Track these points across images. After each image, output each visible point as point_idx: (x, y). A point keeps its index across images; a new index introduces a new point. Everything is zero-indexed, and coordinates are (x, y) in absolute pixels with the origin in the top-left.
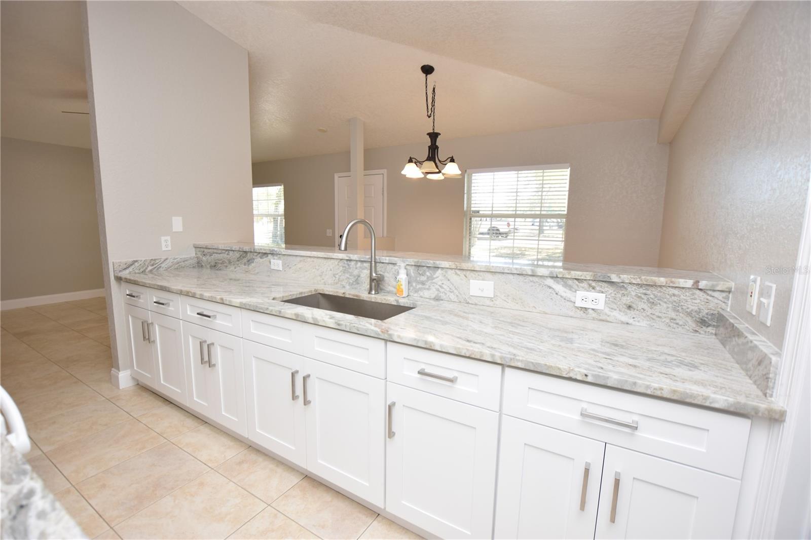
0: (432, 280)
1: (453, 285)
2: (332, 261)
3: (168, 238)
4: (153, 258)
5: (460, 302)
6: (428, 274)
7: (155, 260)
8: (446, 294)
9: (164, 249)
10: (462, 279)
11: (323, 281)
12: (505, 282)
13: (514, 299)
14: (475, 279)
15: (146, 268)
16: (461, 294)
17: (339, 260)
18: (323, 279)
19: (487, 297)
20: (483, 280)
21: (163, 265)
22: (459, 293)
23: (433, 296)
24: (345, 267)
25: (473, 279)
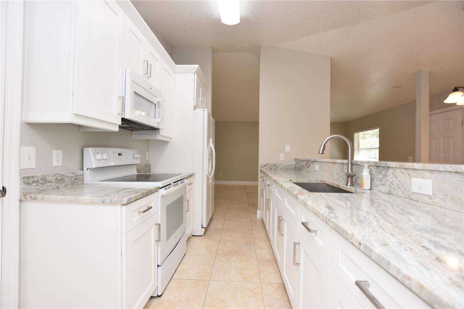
0: (386, 177)
1: (400, 182)
2: (336, 165)
3: (283, 155)
4: (276, 163)
5: (405, 198)
6: (383, 172)
7: (276, 164)
8: (395, 190)
9: (281, 159)
10: (406, 177)
12: (443, 181)
13: (452, 199)
14: (416, 177)
15: (272, 168)
16: (405, 191)
19: (426, 195)
20: (423, 178)
21: (279, 167)
22: (404, 189)
23: (387, 191)
24: (342, 168)
25: (414, 177)
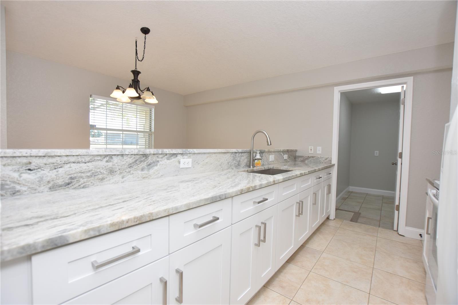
2: (228, 154)
11: (222, 168)
17: (231, 153)
18: (222, 167)
24: (234, 157)
